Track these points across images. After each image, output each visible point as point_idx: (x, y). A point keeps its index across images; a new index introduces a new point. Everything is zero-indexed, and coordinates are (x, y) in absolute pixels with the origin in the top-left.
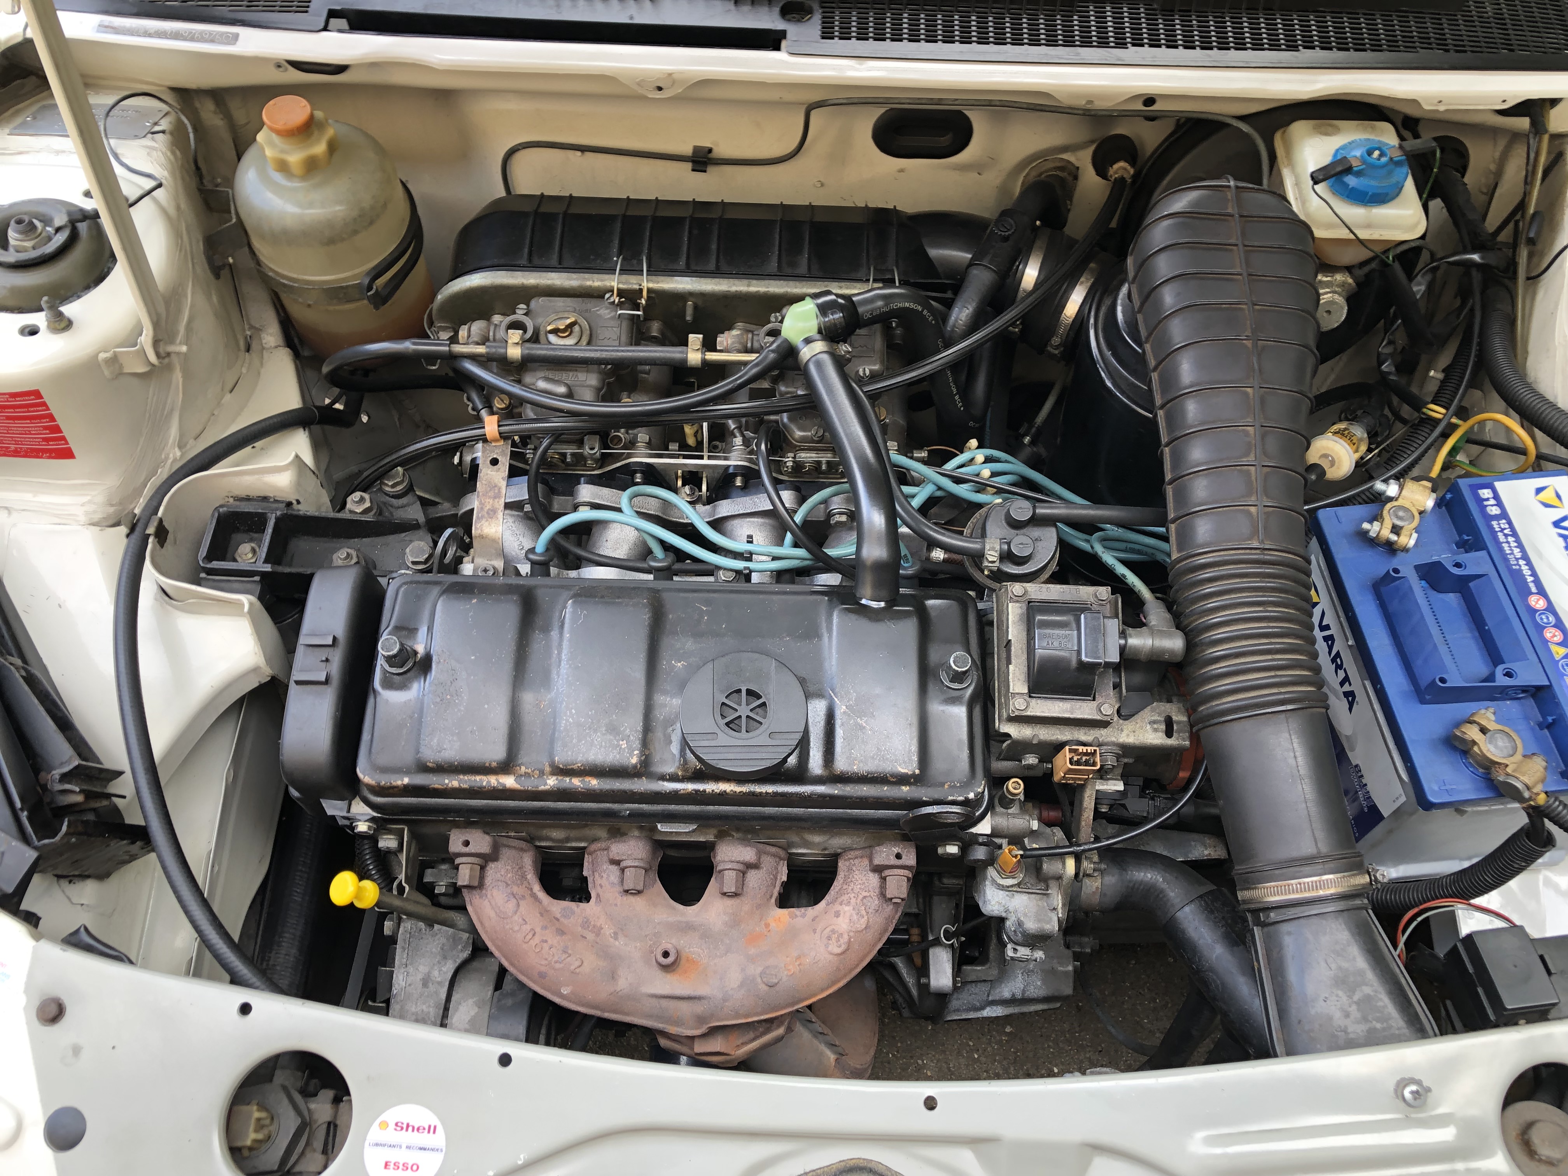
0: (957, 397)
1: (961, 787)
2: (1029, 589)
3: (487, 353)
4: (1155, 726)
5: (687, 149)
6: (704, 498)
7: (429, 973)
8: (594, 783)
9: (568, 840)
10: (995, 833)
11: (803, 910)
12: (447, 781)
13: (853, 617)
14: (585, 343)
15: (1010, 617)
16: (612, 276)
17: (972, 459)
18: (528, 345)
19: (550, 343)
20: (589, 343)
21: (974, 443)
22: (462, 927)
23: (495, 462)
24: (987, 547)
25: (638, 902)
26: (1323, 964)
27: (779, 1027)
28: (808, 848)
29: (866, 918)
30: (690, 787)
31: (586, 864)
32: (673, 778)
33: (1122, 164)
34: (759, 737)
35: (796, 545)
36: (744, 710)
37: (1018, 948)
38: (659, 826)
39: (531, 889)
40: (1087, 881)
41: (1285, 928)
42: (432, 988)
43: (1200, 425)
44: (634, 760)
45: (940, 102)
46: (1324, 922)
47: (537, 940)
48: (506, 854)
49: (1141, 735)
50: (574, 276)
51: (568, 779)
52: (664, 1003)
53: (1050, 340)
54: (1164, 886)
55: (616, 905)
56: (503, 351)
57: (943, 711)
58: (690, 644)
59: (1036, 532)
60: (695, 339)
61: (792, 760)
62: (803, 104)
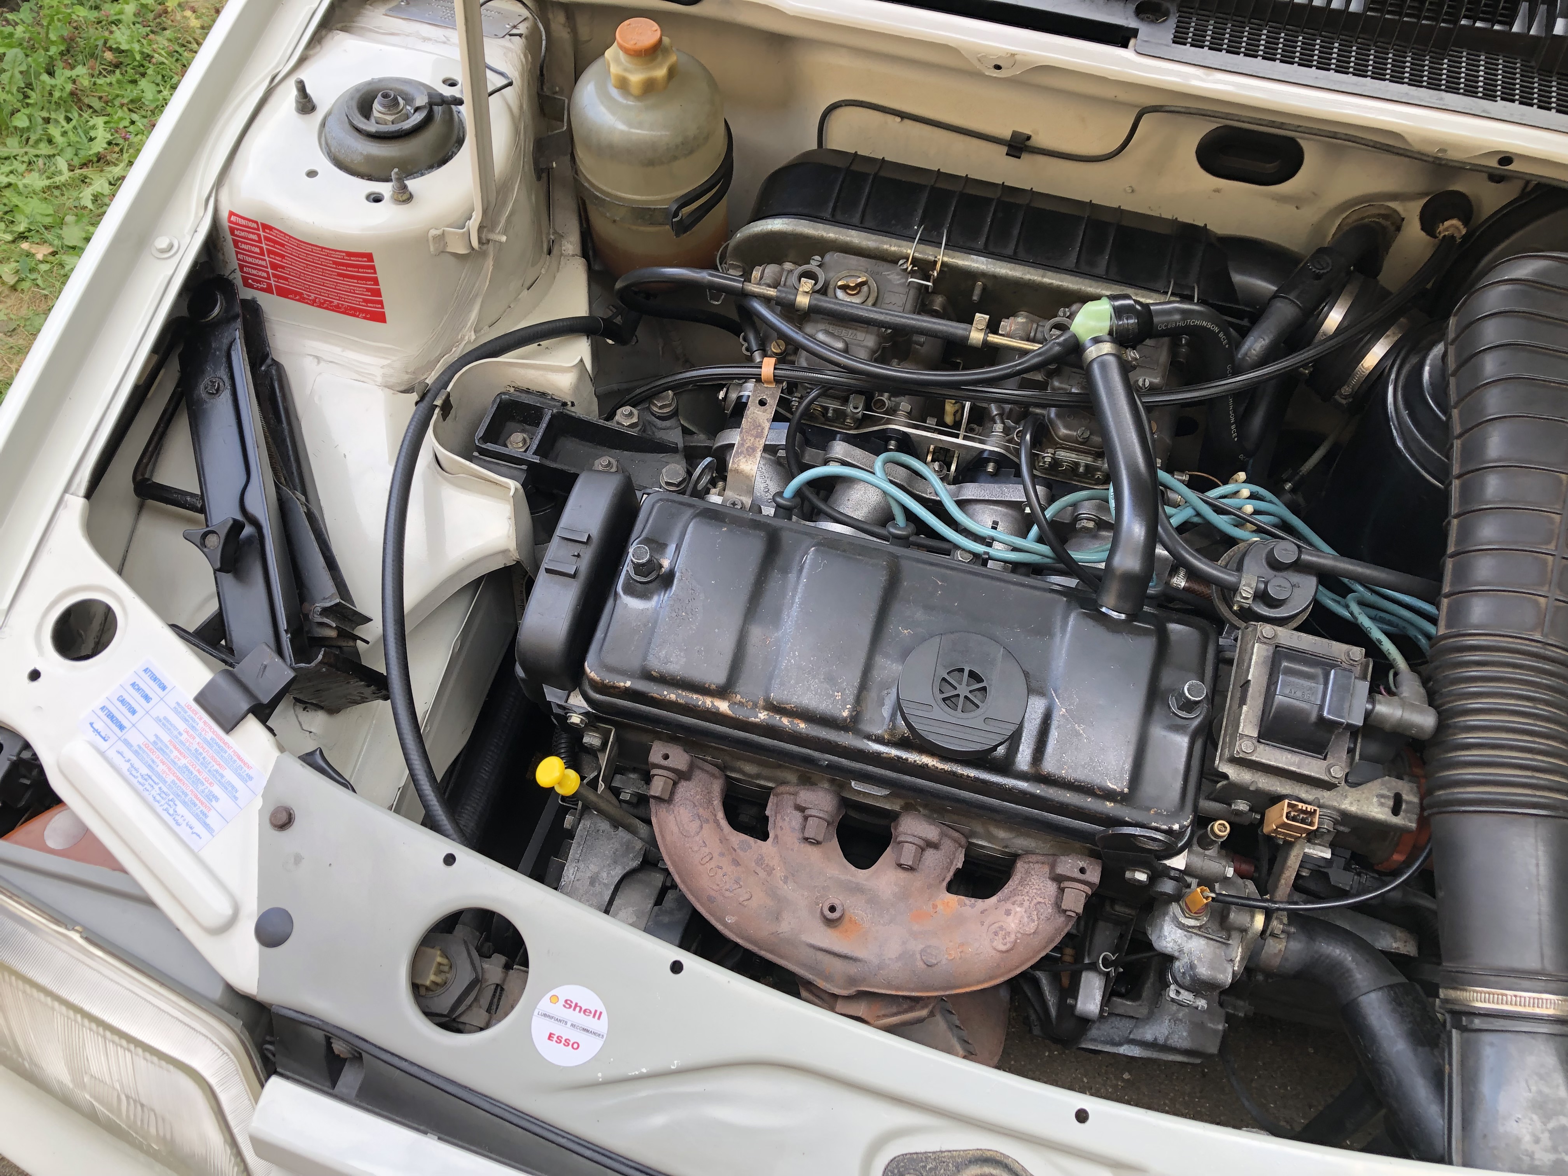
0: (1233, 427)
1: (1167, 816)
2: (1280, 634)
3: (777, 297)
4: (1383, 800)
5: (1006, 133)
6: (951, 478)
7: (598, 873)
8: (802, 726)
9: (758, 776)
10: (1187, 871)
11: (973, 900)
12: (665, 693)
13: (1091, 623)
14: (870, 304)
15: (1254, 657)
16: (910, 244)
17: (1237, 492)
18: (817, 296)
19: (836, 297)
20: (874, 305)
21: (1242, 476)
22: (642, 836)
23: (763, 403)
24: (1243, 582)
25: (813, 853)
26: (1523, 1084)
27: (923, 1008)
28: (990, 842)
29: (1036, 923)
30: (894, 752)
31: (770, 804)
32: (879, 740)
33: (1455, 222)
34: (974, 719)
35: (1040, 540)
36: (963, 690)
37: (1182, 991)
38: (853, 783)
39: (715, 816)
40: (1270, 941)
41: (1487, 1037)
42: (598, 888)
44: (845, 714)
45: (1281, 126)
46: (1533, 1042)
47: (712, 864)
48: (698, 775)
49: (1365, 806)
50: (874, 237)
51: (778, 717)
52: (820, 956)
53: (1340, 387)
54: (1353, 966)
55: (792, 850)
56: (792, 297)
57: (1165, 737)
58: (920, 615)
59: (1296, 578)
60: (981, 319)
61: (1001, 750)
62: (1136, 106)
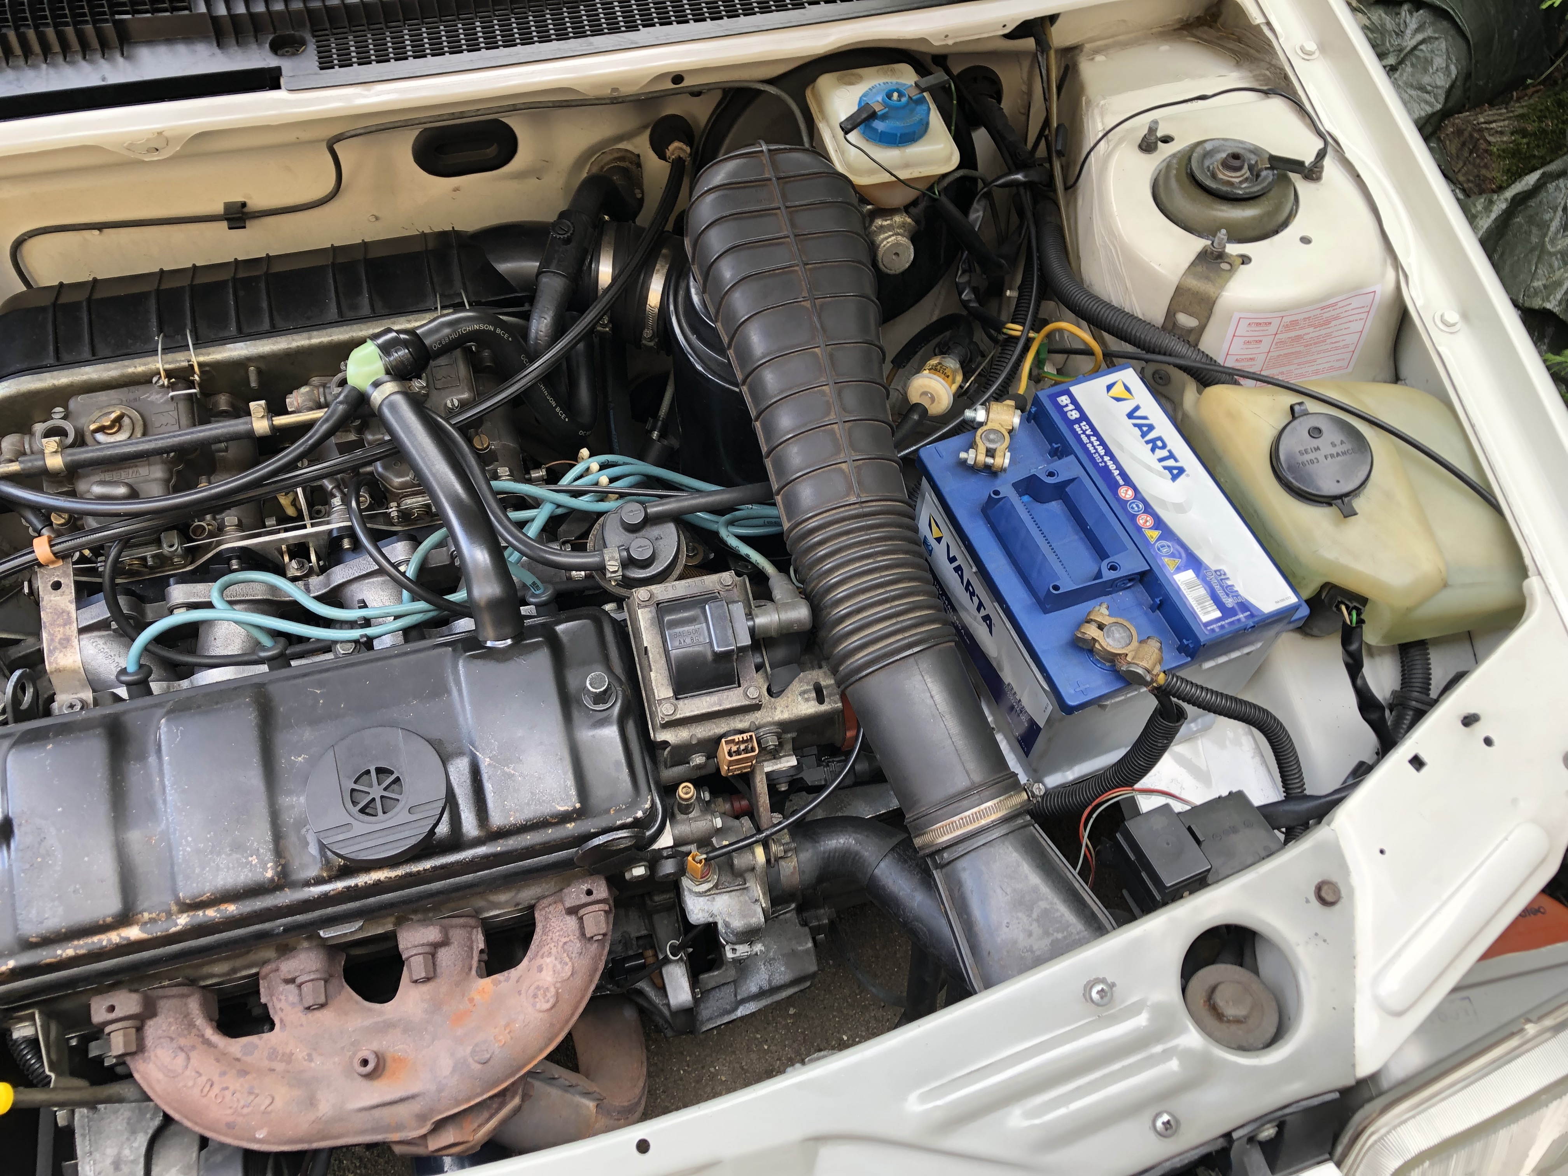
0: (558, 409)
1: (627, 808)
2: (655, 591)
3: (23, 470)
4: (806, 696)
5: (218, 208)
6: (316, 569)
7: (119, 1154)
8: (231, 909)
9: (234, 970)
10: (678, 843)
11: (506, 973)
12: (59, 952)
13: (479, 662)
14: (139, 436)
15: (642, 623)
16: (155, 358)
17: (588, 469)
18: (69, 451)
19: (99, 443)
20: (144, 434)
21: (585, 452)
22: (132, 1099)
23: (57, 586)
24: (607, 558)
25: (325, 1016)
26: (999, 891)
27: (513, 1097)
28: (499, 909)
29: (570, 964)
30: (340, 885)
31: (262, 990)
32: (319, 881)
33: (676, 144)
34: (399, 815)
35: (413, 600)
36: (376, 792)
37: (737, 947)
38: (321, 933)
39: (203, 1036)
40: (782, 863)
41: (961, 864)
42: (125, 1169)
43: (779, 394)
44: (269, 874)
45: (462, 115)
46: (992, 849)
47: (216, 1090)
48: (164, 1006)
49: (794, 708)
50: (111, 365)
51: (201, 913)
52: (377, 1113)
53: (642, 334)
54: (858, 848)
55: (302, 1025)
56: (40, 463)
57: (593, 736)
58: (307, 734)
59: (654, 531)
60: (257, 407)
61: (443, 829)
62: (323, 140)
